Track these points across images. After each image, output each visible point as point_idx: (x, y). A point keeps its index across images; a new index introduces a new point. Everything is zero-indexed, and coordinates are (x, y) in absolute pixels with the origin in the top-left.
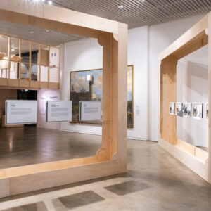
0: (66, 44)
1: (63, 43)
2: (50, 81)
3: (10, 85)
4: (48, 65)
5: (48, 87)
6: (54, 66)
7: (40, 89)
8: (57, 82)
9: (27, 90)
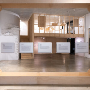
0: (86, 15)
1: (85, 15)
2: (79, 33)
3: (60, 36)
4: (78, 26)
5: (78, 37)
6: (82, 26)
7: (76, 37)
8: (83, 34)
9: (71, 38)
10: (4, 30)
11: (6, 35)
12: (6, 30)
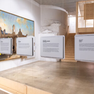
10: (44, 28)
11: (44, 33)
12: (46, 27)
